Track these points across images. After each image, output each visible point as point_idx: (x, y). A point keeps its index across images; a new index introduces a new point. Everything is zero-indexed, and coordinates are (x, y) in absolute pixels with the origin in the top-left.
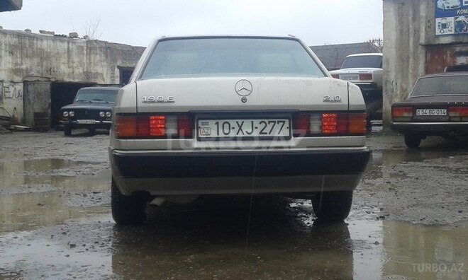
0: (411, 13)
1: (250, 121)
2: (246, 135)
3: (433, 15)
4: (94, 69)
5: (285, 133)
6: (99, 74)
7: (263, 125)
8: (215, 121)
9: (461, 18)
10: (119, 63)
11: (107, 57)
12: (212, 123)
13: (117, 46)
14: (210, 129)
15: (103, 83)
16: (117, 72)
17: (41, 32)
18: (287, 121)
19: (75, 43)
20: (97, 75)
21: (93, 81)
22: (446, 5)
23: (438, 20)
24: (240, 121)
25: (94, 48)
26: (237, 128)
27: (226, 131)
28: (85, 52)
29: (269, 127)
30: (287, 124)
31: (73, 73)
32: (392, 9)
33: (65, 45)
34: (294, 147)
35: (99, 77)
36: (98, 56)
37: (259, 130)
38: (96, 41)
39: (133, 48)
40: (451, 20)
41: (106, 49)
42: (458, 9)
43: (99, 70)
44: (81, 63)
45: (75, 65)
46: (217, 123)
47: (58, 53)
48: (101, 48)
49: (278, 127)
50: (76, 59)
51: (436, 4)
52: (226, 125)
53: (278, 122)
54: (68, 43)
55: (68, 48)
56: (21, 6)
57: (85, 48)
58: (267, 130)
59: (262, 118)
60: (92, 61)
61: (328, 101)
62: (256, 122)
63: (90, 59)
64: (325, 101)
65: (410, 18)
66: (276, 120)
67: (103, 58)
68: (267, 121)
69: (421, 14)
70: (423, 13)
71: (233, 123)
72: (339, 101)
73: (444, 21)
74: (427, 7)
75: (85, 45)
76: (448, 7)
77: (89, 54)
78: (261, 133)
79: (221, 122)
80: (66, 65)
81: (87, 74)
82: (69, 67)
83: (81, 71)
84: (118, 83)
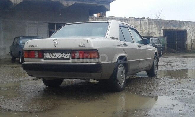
1: (58, 53)
2: (57, 58)
4: (151, 31)
5: (68, 57)
6: (154, 33)
7: (62, 54)
10: (163, 28)
11: (157, 26)
13: (162, 21)
14: (47, 55)
15: (156, 36)
16: (162, 32)
17: (129, 17)
18: (69, 53)
19: (143, 21)
20: (153, 33)
21: (151, 35)
24: (56, 53)
25: (152, 22)
27: (51, 57)
28: (148, 24)
29: (64, 55)
31: (142, 32)
33: (139, 22)
34: (71, 62)
35: (154, 34)
36: (153, 25)
37: (61, 56)
38: (152, 19)
39: (170, 21)
41: (157, 23)
43: (154, 31)
44: (146, 29)
45: (143, 29)
46: (49, 54)
47: (136, 25)
48: (154, 22)
49: (66, 55)
50: (144, 27)
52: (52, 54)
53: (64, 54)
54: (140, 21)
55: (140, 23)
56: (110, 9)
57: (148, 22)
58: (63, 56)
60: (151, 28)
61: (81, 46)
62: (60, 53)
63: (150, 27)
64: (79, 46)
66: (66, 53)
67: (156, 26)
68: (63, 53)
71: (54, 54)
72: (84, 46)
75: (148, 21)
77: (149, 25)
78: (61, 57)
79: (50, 53)
80: (140, 30)
81: (148, 33)
82: (141, 30)
83: (146, 32)
84: (163, 36)
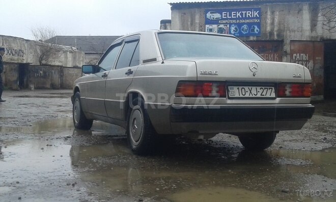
0: (190, 20)
1: (255, 87)
2: (254, 96)
3: (204, 22)
5: (273, 95)
7: (262, 90)
8: (237, 87)
9: (221, 26)
12: (235, 88)
14: (235, 92)
18: (273, 88)
22: (212, 17)
23: (207, 26)
24: (250, 88)
26: (249, 92)
27: (244, 94)
29: (265, 91)
30: (273, 90)
32: (177, 16)
34: (277, 104)
37: (260, 93)
40: (215, 26)
42: (220, 20)
49: (269, 91)
51: (206, 16)
52: (243, 90)
53: (265, 88)
58: (264, 93)
59: (261, 86)
62: (258, 88)
64: (294, 77)
65: (189, 23)
66: (268, 87)
68: (263, 88)
69: (196, 21)
70: (197, 21)
71: (246, 88)
73: (211, 27)
74: (200, 17)
76: (213, 18)
78: (261, 95)
79: (240, 88)
